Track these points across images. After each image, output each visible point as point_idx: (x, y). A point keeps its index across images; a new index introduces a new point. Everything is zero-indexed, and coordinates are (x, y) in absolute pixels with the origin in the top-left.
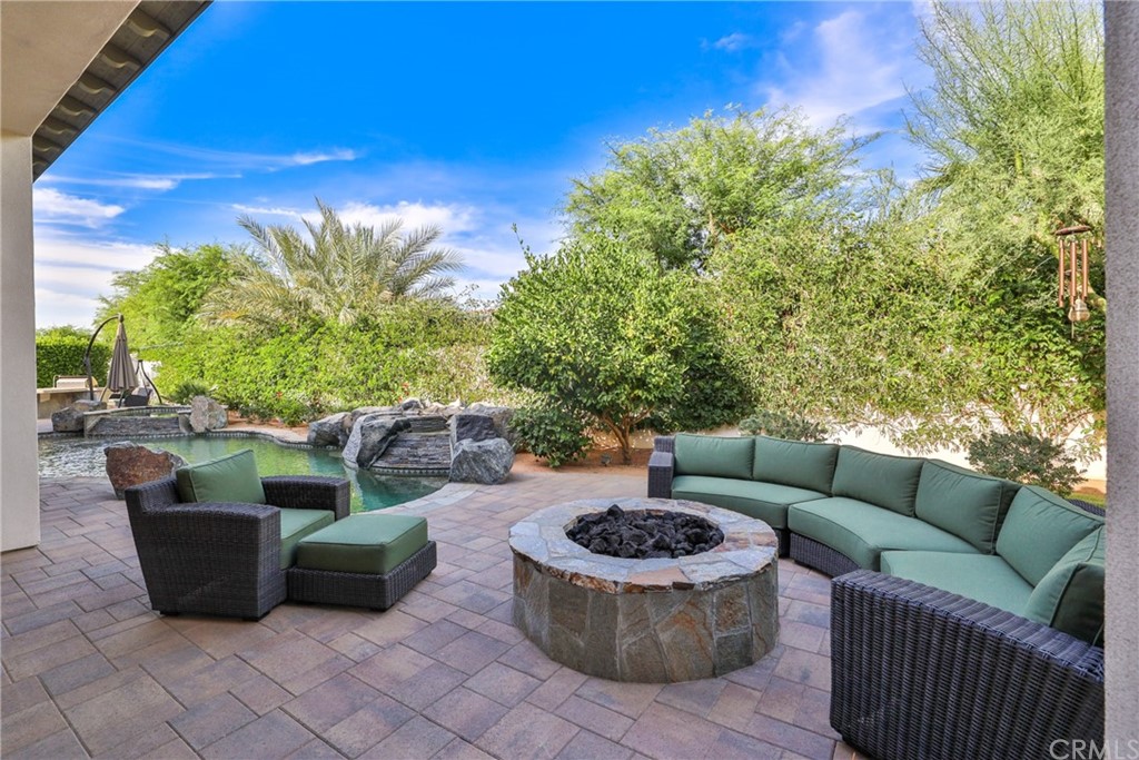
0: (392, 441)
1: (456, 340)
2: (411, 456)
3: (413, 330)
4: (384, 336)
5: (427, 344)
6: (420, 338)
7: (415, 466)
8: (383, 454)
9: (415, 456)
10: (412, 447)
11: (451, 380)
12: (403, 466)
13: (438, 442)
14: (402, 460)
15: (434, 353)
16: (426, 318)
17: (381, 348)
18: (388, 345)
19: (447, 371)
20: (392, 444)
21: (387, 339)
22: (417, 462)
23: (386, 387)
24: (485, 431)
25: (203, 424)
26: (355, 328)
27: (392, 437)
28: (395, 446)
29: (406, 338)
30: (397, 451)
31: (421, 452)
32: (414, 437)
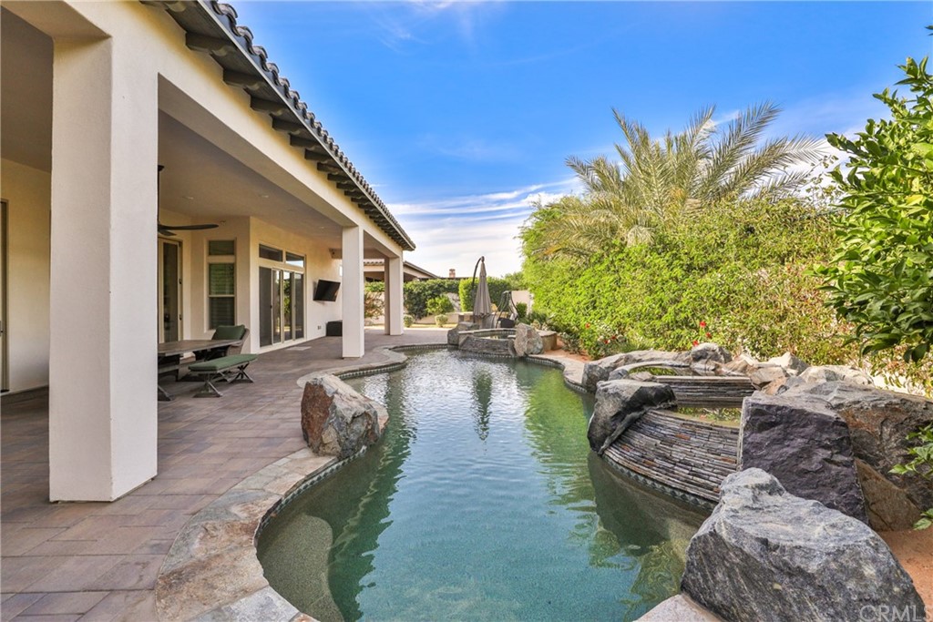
0: (634, 421)
1: (790, 253)
2: (659, 456)
3: (721, 245)
4: (683, 257)
5: (740, 263)
6: (731, 255)
7: (663, 478)
8: (620, 437)
9: (666, 458)
10: (664, 439)
11: (782, 319)
12: (643, 470)
13: (714, 442)
14: (643, 459)
15: (751, 275)
16: (741, 226)
17: (678, 272)
18: (690, 268)
19: (773, 304)
20: (634, 425)
21: (686, 260)
22: (668, 471)
23: (686, 322)
24: (822, 454)
25: (523, 349)
26: (653, 249)
27: (635, 414)
28: (638, 429)
29: (714, 256)
30: (639, 439)
31: (678, 453)
32: (670, 421)
